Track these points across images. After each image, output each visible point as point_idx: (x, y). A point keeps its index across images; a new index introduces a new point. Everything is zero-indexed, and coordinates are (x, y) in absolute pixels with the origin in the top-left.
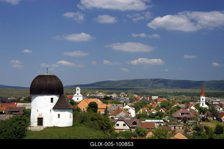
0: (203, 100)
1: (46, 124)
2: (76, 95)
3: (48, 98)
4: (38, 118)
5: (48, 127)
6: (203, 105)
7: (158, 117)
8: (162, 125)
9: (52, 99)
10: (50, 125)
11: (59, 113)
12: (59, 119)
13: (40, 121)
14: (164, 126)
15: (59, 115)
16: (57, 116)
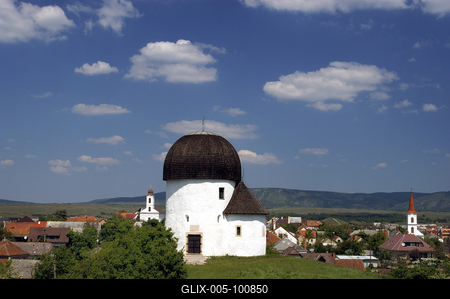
0: (412, 221)
1: (209, 249)
2: (146, 210)
3: (212, 187)
4: (190, 236)
5: (213, 258)
6: (412, 231)
7: (350, 250)
8: (375, 265)
9: (221, 190)
10: (219, 252)
11: (238, 223)
12: (238, 238)
13: (195, 242)
14: (378, 267)
15: (239, 229)
16: (235, 231)
